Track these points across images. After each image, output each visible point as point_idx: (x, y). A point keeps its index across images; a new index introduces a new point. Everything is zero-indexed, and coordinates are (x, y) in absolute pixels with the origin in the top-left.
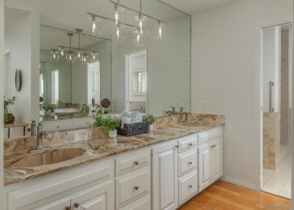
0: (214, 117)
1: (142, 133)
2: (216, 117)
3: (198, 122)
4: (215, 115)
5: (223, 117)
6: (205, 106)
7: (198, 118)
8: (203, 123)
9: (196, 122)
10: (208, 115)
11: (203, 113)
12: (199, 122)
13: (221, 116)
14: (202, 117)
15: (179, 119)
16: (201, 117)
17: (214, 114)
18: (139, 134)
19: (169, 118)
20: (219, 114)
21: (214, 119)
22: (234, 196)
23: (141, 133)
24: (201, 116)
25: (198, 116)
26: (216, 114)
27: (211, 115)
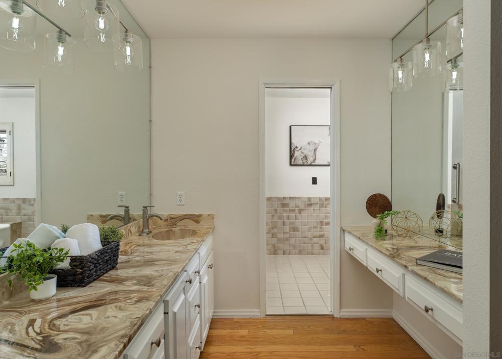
0: (196, 218)
1: (109, 271)
2: (201, 218)
3: (171, 230)
4: (199, 215)
5: (211, 217)
6: (181, 201)
7: (166, 223)
8: (181, 229)
9: (169, 230)
10: (186, 215)
11: (176, 213)
12: (173, 229)
13: (209, 215)
14: (176, 220)
15: (139, 228)
16: (173, 221)
17: (197, 213)
18: (104, 274)
19: (126, 228)
20: (205, 212)
21: (197, 222)
22: (242, 337)
23: (107, 272)
24: (171, 218)
25: (167, 219)
26: (201, 213)
27: (191, 215)
